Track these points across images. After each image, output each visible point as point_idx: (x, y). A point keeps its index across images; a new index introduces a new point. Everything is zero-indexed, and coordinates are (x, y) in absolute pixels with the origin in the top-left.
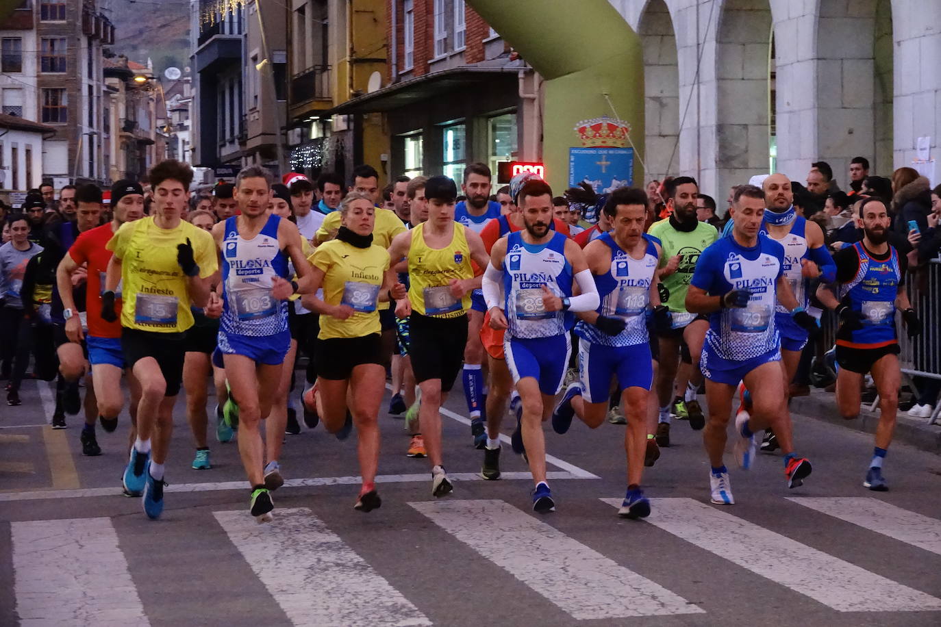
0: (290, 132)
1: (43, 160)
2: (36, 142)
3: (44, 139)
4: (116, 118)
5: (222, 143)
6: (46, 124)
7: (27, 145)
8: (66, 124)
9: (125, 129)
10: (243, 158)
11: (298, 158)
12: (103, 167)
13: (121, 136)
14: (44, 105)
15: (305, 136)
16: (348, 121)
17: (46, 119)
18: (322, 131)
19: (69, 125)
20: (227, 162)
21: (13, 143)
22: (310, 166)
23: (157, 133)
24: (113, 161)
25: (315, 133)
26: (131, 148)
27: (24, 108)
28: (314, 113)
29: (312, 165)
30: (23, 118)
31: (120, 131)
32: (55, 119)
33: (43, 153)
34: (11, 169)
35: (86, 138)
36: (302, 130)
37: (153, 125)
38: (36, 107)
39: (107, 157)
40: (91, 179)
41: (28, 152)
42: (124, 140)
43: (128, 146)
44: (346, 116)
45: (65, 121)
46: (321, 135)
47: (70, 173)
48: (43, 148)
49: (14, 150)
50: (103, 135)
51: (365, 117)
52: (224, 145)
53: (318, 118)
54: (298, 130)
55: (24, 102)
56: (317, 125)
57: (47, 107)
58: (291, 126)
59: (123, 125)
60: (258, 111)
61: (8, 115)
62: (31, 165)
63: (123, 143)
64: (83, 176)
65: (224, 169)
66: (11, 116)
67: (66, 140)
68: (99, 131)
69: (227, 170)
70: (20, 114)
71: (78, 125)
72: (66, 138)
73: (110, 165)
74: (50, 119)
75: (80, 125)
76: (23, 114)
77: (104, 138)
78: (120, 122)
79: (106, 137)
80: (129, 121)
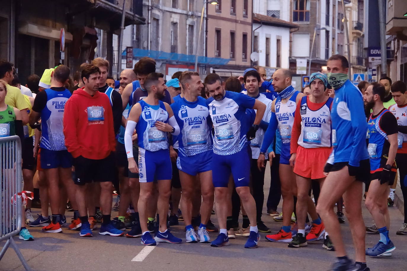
1: (290, 47)
2: (285, 35)
3: (291, 32)
6: (295, 23)
7: (278, 36)
8: (308, 23)
9: (356, 28)
13: (353, 33)
14: (295, 9)
17: (295, 19)
19: (310, 24)
21: (266, 34)
24: (345, 49)
27: (281, 12)
30: (281, 18)
31: (352, 29)
32: (301, 19)
33: (290, 42)
35: (323, 32)
38: (289, 11)
39: (342, 46)
41: (278, 41)
42: (355, 35)
43: (358, 39)
45: (308, 20)
47: (309, 56)
48: (290, 38)
49: (268, 39)
50: (337, 31)
55: (281, 7)
57: (297, 11)
59: (355, 25)
61: (270, 16)
62: (281, 50)
63: (355, 37)
64: (319, 58)
65: (376, 51)
66: (271, 17)
67: (308, 34)
68: (334, 28)
69: (379, 51)
70: (278, 16)
71: (317, 24)
72: (308, 32)
73: (344, 52)
74: (298, 19)
75: (319, 24)
76: (280, 16)
77: (338, 33)
78: (353, 23)
79: (339, 32)
80: (360, 23)
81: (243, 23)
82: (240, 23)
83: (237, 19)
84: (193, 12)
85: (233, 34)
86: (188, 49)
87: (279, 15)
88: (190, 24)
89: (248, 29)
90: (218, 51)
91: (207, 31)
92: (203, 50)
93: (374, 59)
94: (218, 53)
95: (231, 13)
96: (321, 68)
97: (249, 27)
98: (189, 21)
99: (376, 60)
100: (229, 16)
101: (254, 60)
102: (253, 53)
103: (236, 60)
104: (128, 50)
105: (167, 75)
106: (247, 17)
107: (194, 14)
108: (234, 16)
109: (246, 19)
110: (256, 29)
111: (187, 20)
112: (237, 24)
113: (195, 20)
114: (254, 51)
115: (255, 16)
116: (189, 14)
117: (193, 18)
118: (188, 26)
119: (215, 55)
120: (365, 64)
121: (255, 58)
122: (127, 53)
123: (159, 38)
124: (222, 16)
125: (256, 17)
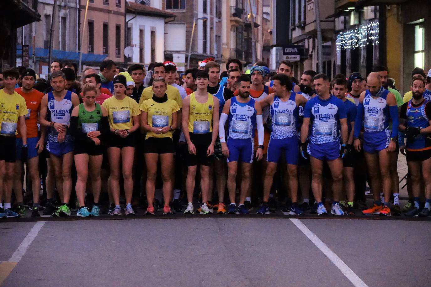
0: (336, 19)
1: (165, 39)
2: (159, 25)
3: (166, 23)
4: (227, 6)
5: (293, 27)
6: (169, 11)
7: (152, 27)
8: (184, 11)
9: (234, 15)
10: (306, 40)
11: (342, 41)
12: (215, 46)
13: (231, 21)
15: (346, 22)
16: (375, 11)
17: (169, 7)
18: (358, 19)
19: (187, 12)
20: (296, 43)
21: (140, 26)
22: (350, 47)
23: (263, 18)
24: (224, 40)
25: (353, 20)
26: (240, 30)
28: (351, 4)
29: (351, 47)
30: (151, 6)
31: (230, 17)
32: (176, 7)
33: (165, 33)
34: (138, 46)
35: (201, 23)
36: (345, 18)
37: (260, 12)
39: (219, 37)
40: (205, 55)
41: (153, 33)
42: (234, 23)
43: (237, 28)
44: (373, 7)
45: (184, 8)
46: (357, 22)
47: (187, 50)
48: (165, 30)
49: (141, 32)
50: (216, 20)
51: (388, 8)
52: (294, 29)
53: (354, 8)
54: (342, 18)
56: (354, 14)
58: (337, 15)
59: (233, 11)
60: (313, 2)
61: (138, 3)
62: (155, 44)
63: (233, 26)
64: (197, 52)
65: (290, 49)
66: (140, 4)
67: (184, 24)
68: (211, 16)
69: (293, 49)
70: (148, 3)
71: (194, 12)
72: (184, 22)
73: (222, 44)
74: (172, 6)
75: (196, 12)
76: (151, 3)
77: (216, 22)
78: (231, 9)
79: (218, 21)
80: (238, 8)
81: (116, 13)
82: (113, 13)
83: (110, 9)
84: (65, 2)
85: (106, 26)
86: (61, 44)
87: (150, 1)
88: (62, 16)
89: (121, 20)
90: (90, 46)
91: (79, 24)
92: (76, 45)
93: (288, 57)
94: (90, 48)
95: (104, 3)
96: (198, 63)
97: (122, 18)
98: (62, 13)
99: (291, 58)
100: (102, 6)
101: (129, 55)
102: (127, 48)
103: (109, 55)
104: (24, 49)
105: (41, 74)
106: (120, 7)
107: (67, 5)
108: (107, 6)
109: (119, 8)
110: (130, 20)
111: (60, 12)
112: (110, 14)
113: (68, 11)
114: (128, 45)
115: (128, 5)
116: (61, 5)
117: (65, 9)
118: (60, 19)
119: (88, 51)
120: (245, 58)
121: (129, 53)
122: (23, 51)
123: (33, 32)
124: (94, 6)
125: (130, 6)
